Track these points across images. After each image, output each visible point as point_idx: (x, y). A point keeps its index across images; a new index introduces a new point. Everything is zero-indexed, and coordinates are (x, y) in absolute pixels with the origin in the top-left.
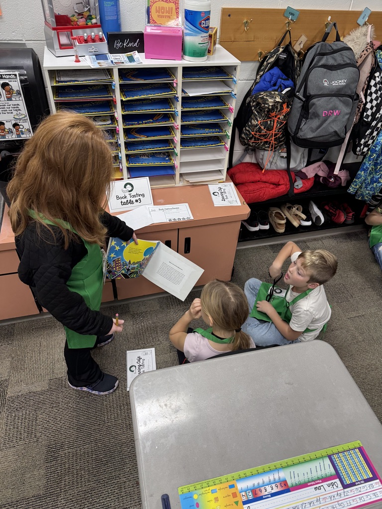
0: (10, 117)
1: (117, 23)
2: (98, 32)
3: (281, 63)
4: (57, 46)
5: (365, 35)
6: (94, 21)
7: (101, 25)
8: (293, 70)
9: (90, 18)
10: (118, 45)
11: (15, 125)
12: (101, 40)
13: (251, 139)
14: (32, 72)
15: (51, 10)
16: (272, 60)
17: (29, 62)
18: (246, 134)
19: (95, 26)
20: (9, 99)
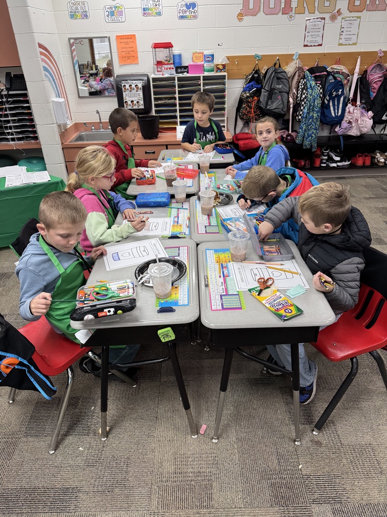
0: (136, 98)
1: (180, 62)
2: (172, 66)
3: (256, 79)
4: (156, 71)
5: (296, 64)
6: (171, 62)
7: (174, 63)
8: (261, 81)
9: (170, 61)
10: (179, 70)
11: (138, 102)
12: (173, 69)
13: (244, 115)
14: (146, 82)
15: (156, 58)
16: (250, 77)
17: (146, 78)
18: (241, 113)
19: (171, 64)
20: (137, 91)
